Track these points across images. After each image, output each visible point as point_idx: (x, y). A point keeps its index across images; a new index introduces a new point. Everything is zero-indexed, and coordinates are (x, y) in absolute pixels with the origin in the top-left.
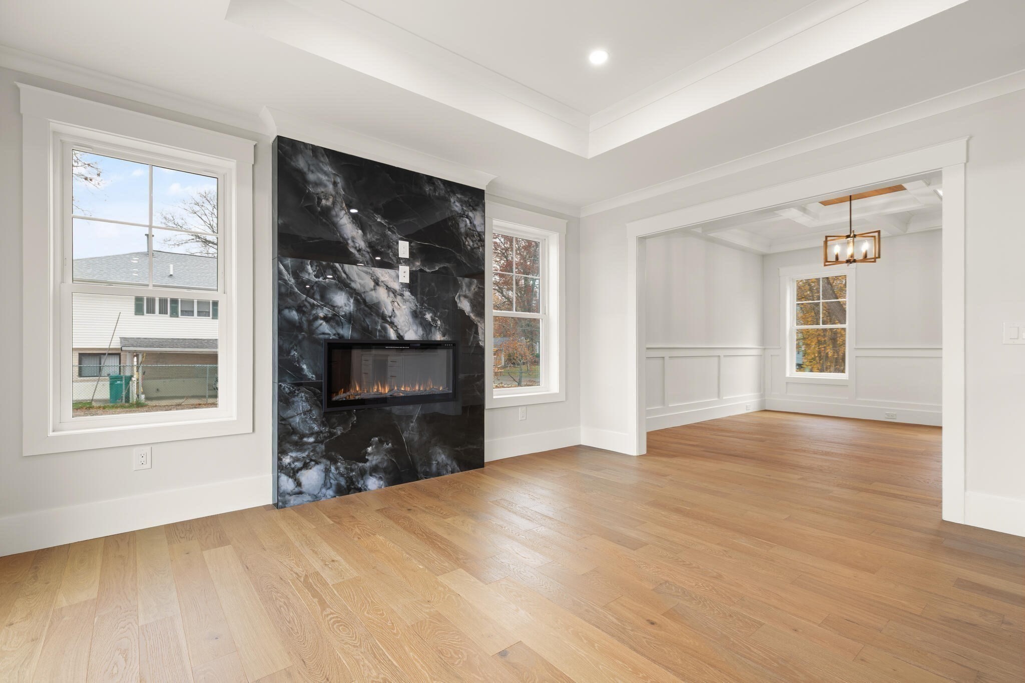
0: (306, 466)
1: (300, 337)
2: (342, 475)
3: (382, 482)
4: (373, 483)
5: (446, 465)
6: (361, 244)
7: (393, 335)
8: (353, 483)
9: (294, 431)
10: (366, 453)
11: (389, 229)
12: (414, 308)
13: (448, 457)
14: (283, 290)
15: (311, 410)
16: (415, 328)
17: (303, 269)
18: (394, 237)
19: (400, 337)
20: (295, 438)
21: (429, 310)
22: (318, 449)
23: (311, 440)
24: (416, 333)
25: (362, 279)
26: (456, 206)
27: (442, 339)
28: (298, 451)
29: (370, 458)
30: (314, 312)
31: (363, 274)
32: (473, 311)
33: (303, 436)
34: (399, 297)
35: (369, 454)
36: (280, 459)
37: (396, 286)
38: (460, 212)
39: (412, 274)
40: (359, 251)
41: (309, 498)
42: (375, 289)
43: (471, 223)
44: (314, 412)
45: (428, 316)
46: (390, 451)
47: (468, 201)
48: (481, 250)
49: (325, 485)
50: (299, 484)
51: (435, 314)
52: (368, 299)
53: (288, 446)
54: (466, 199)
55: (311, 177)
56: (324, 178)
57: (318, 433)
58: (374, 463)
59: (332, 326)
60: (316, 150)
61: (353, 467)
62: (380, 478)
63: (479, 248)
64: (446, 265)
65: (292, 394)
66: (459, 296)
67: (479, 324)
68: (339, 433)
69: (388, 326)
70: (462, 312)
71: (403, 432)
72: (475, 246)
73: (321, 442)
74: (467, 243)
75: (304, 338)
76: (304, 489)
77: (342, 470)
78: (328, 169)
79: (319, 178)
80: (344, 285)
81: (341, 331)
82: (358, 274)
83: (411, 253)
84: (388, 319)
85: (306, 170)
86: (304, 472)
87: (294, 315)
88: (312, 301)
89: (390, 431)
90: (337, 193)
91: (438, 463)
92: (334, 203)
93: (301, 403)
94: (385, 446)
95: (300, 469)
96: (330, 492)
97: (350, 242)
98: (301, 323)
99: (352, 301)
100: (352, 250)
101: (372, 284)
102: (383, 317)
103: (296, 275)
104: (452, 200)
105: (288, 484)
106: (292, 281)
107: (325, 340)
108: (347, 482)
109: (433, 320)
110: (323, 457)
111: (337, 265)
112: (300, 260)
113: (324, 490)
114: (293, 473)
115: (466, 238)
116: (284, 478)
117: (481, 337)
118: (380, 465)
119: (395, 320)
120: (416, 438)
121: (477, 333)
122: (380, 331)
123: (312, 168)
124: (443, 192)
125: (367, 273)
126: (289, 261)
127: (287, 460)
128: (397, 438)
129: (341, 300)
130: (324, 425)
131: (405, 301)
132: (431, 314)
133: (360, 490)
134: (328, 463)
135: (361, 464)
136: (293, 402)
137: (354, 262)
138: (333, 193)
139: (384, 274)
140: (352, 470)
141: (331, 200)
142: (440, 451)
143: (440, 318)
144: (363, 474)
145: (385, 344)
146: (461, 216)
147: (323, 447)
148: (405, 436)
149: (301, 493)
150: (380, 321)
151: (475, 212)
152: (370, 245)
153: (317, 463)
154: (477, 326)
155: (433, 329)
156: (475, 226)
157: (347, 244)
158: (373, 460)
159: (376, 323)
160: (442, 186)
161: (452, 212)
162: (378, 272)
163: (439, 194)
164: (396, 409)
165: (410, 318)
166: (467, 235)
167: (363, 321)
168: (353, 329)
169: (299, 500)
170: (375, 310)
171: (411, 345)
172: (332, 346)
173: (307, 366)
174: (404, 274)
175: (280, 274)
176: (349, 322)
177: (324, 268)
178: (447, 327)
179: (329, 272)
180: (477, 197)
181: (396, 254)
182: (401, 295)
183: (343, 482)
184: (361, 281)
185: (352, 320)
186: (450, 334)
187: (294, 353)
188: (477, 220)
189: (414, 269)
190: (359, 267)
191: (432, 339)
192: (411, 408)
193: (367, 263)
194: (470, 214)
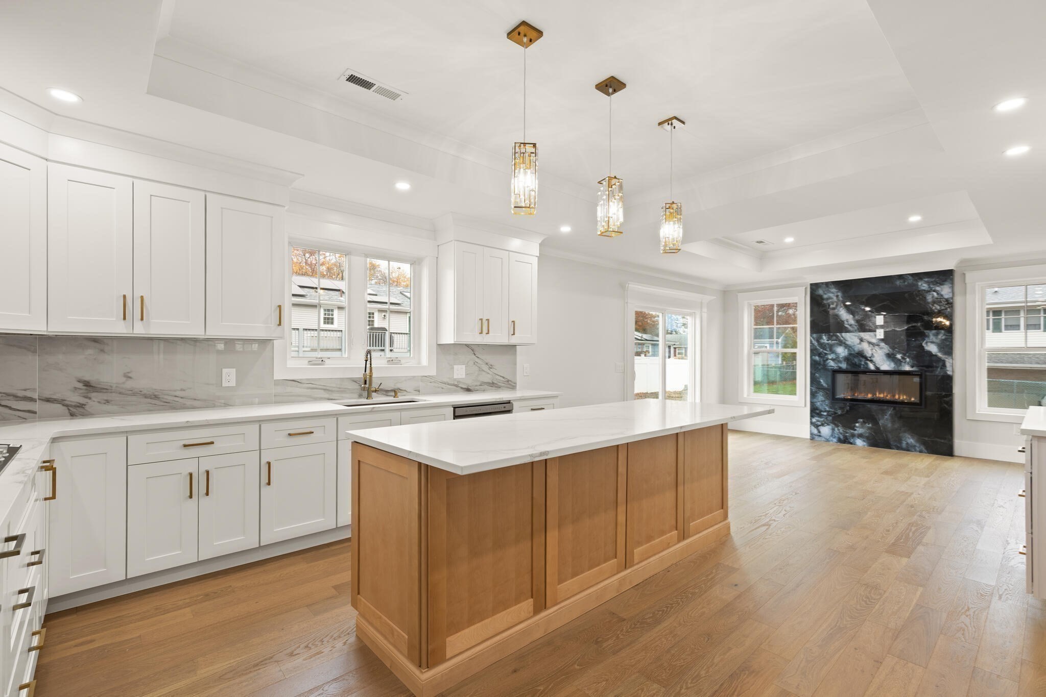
0: (822, 425)
1: (820, 368)
2: (841, 434)
3: (865, 443)
4: (859, 442)
5: (915, 446)
6: (852, 322)
7: (872, 367)
8: (847, 439)
9: (817, 409)
10: (855, 426)
11: (870, 311)
12: (888, 352)
13: (917, 441)
14: (812, 348)
15: (825, 401)
16: (888, 363)
17: (821, 338)
18: (873, 314)
19: (877, 368)
20: (818, 411)
21: (899, 353)
22: (828, 419)
23: (825, 414)
24: (889, 365)
25: (852, 339)
26: (924, 286)
27: (911, 369)
28: (819, 417)
29: (857, 429)
30: (826, 356)
31: (854, 337)
32: (940, 351)
33: (821, 411)
34: (877, 347)
35: (857, 427)
36: (811, 419)
37: (874, 341)
38: (927, 289)
39: (885, 333)
40: (851, 325)
41: (823, 439)
42: (860, 344)
43: (938, 294)
44: (826, 401)
45: (899, 356)
46: (869, 428)
47: (935, 281)
48: (949, 310)
49: (832, 435)
50: (819, 432)
51: (904, 355)
52: (856, 349)
53: (814, 414)
54: (933, 280)
55: (825, 296)
56: (831, 295)
57: (828, 412)
58: (860, 432)
59: (836, 363)
60: (827, 284)
61: (847, 431)
62: (864, 441)
63: (946, 309)
64: (914, 324)
65: (816, 392)
66: (926, 343)
67: (947, 360)
68: (839, 413)
69: (868, 362)
70: (930, 354)
71: (879, 420)
72: (943, 308)
73: (830, 416)
74: (934, 308)
75: (822, 368)
76: (822, 435)
77: (841, 431)
78: (834, 290)
79: (829, 296)
80: (842, 343)
81: (840, 365)
82: (850, 338)
83: (885, 322)
84: (869, 359)
85: (823, 294)
86: (821, 427)
87: (817, 358)
88: (825, 352)
89: (871, 418)
90: (838, 300)
91: (907, 443)
92: (837, 305)
93: (820, 397)
94: (867, 425)
95: (820, 426)
96: (835, 440)
97: (846, 322)
98: (820, 361)
99: (846, 350)
100: (847, 326)
101: (858, 341)
102: (866, 358)
103: (818, 341)
104: (920, 284)
105: (815, 431)
106: (816, 344)
107: (831, 369)
108: (844, 437)
109: (903, 358)
110: (832, 423)
111: (838, 334)
112: (819, 334)
113: (831, 438)
114: (817, 426)
115: (933, 305)
116: (813, 427)
117: (949, 368)
118: (864, 435)
119: (874, 359)
120: (890, 425)
121: (944, 365)
122: (863, 365)
123: (825, 292)
124: (911, 281)
125: (855, 336)
126: (815, 335)
127: (814, 420)
128: (875, 421)
129: (841, 350)
130: (831, 408)
131: (881, 348)
132: (901, 355)
133: (851, 443)
134: (834, 426)
135: (852, 431)
136: (816, 396)
137: (847, 331)
138: (836, 301)
139: (866, 336)
140: (847, 433)
141: (835, 304)
142: (909, 436)
143: (909, 357)
144: (853, 436)
145: (867, 372)
146: (928, 292)
147: (831, 418)
148: (881, 422)
149: (820, 436)
150: (863, 360)
151: (942, 287)
152: (857, 321)
153: (828, 425)
154: (944, 362)
155: (903, 364)
156: (942, 295)
157: (844, 323)
158: (859, 430)
159: (861, 361)
160: (910, 277)
161: (919, 291)
162: (862, 335)
163: (908, 283)
164: (874, 407)
165: (885, 358)
166: (934, 302)
167: (854, 360)
168: (847, 364)
169: (819, 439)
170: (861, 354)
171: (886, 373)
172: (835, 372)
173: (824, 381)
174: (880, 334)
175: (811, 341)
176: (845, 361)
177: (832, 336)
178: (915, 362)
179: (834, 338)
180: (945, 276)
181: (874, 323)
182: (878, 345)
183: (842, 437)
184: (852, 341)
185: (847, 359)
186: (918, 366)
187: (817, 375)
188: (945, 291)
189: (887, 330)
190: (851, 334)
191: (903, 369)
192: (885, 407)
193: (856, 331)
194: (938, 288)
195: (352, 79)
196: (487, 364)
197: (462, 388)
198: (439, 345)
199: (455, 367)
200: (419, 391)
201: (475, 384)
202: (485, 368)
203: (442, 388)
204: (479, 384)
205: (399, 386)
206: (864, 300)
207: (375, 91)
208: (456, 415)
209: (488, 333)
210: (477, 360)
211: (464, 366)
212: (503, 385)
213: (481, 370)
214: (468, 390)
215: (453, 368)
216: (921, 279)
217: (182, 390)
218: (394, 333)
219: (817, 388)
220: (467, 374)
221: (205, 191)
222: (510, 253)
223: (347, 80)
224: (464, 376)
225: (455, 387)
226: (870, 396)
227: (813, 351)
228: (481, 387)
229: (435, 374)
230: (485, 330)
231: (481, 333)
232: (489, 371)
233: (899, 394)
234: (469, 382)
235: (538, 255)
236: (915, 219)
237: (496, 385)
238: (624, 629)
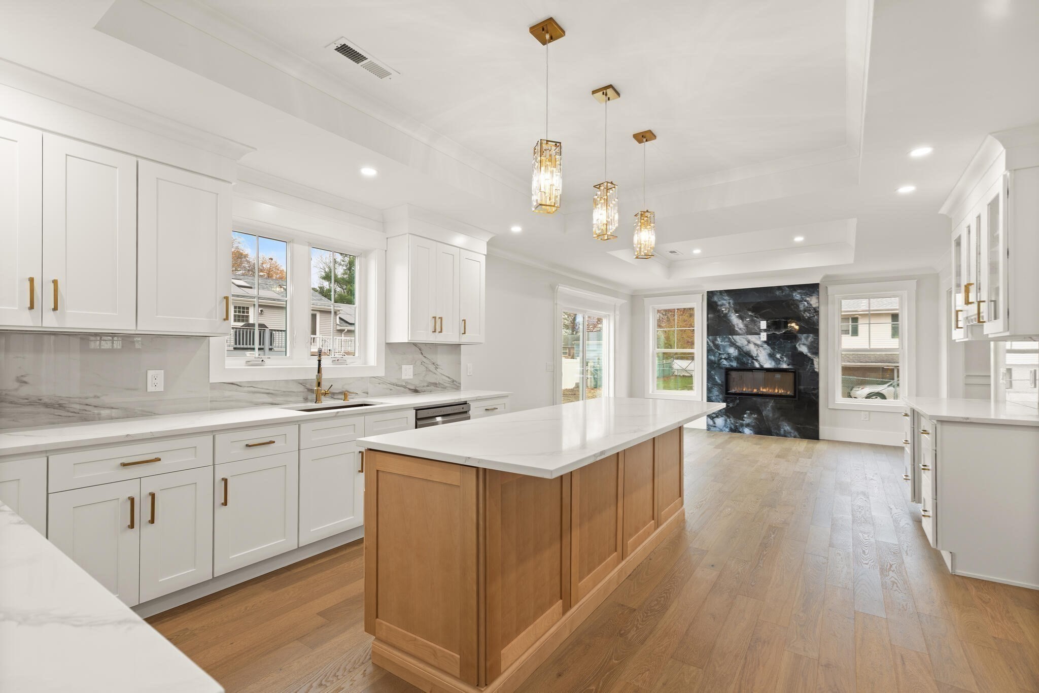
0: (717, 417)
1: (715, 366)
2: (732, 424)
3: (751, 432)
4: (747, 431)
5: (791, 433)
6: (741, 326)
7: (757, 365)
8: (737, 428)
10: (743, 417)
11: (755, 317)
12: (769, 352)
13: (792, 428)
14: (708, 348)
16: (770, 362)
17: (716, 340)
18: (758, 320)
19: (761, 366)
21: (778, 352)
24: (771, 364)
26: (797, 297)
27: (788, 367)
29: (745, 419)
30: (721, 356)
31: (741, 339)
32: (809, 352)
34: (761, 348)
35: (745, 418)
37: (759, 343)
38: (799, 299)
39: (768, 336)
40: (740, 329)
41: (718, 429)
42: (747, 345)
43: (808, 303)
44: (720, 396)
45: (778, 356)
46: (755, 419)
47: (806, 292)
48: (816, 317)
49: (725, 426)
50: (715, 423)
51: (782, 355)
52: (744, 349)
54: (804, 291)
55: (719, 303)
56: (724, 302)
58: (748, 422)
59: (728, 362)
60: (721, 292)
61: (737, 421)
62: (751, 430)
63: (814, 316)
65: (712, 388)
66: (799, 345)
67: (814, 359)
68: (731, 407)
69: (754, 361)
70: (802, 353)
71: (763, 411)
72: (812, 315)
74: (805, 315)
75: (717, 367)
76: (716, 425)
77: (732, 422)
78: (726, 298)
79: (723, 303)
80: (733, 344)
81: (732, 364)
82: (740, 339)
83: (767, 326)
84: (755, 358)
85: (717, 301)
86: (716, 419)
87: (712, 358)
88: (719, 352)
89: (756, 410)
90: (730, 307)
91: (785, 431)
92: (729, 311)
93: (715, 392)
94: (753, 416)
95: (715, 417)
96: (727, 430)
97: (736, 326)
98: (715, 361)
99: (737, 351)
100: (737, 329)
101: (746, 343)
102: (752, 357)
103: (713, 342)
104: (794, 294)
105: (711, 423)
106: (712, 345)
107: (725, 367)
108: (735, 427)
109: (781, 358)
110: (724, 415)
111: (730, 336)
112: (714, 337)
113: (724, 428)
114: (712, 418)
115: (804, 313)
116: (709, 419)
117: (816, 366)
118: (751, 424)
119: (759, 358)
120: (771, 415)
121: (813, 363)
122: (750, 364)
123: (720, 299)
124: (787, 292)
125: (744, 338)
126: (710, 337)
128: (759, 412)
129: (732, 351)
131: (765, 349)
132: (780, 355)
133: (740, 432)
134: (727, 418)
135: (741, 421)
136: (712, 391)
137: (738, 334)
138: (728, 307)
139: (753, 338)
140: (737, 423)
141: (727, 310)
142: (786, 424)
143: (786, 356)
144: (742, 425)
145: (753, 369)
146: (801, 301)
148: (764, 413)
149: (715, 427)
150: (750, 359)
151: (811, 297)
152: (746, 326)
153: (722, 416)
154: (812, 360)
155: (781, 362)
156: (811, 305)
157: (734, 327)
158: (747, 420)
159: (748, 360)
160: (787, 289)
161: (794, 300)
162: (750, 337)
163: (786, 293)
164: (759, 400)
165: (767, 357)
166: (805, 311)
167: (742, 359)
168: (738, 363)
169: (715, 429)
170: (748, 354)
171: (768, 370)
172: (728, 371)
173: (718, 378)
174: (764, 336)
175: (707, 342)
176: (735, 360)
177: (725, 338)
178: (791, 361)
179: (727, 340)
180: (813, 289)
181: (759, 328)
182: (762, 346)
183: (733, 427)
184: (741, 342)
185: (737, 359)
186: (793, 365)
187: (713, 372)
188: (813, 301)
189: (769, 333)
190: (740, 336)
191: (781, 367)
192: (768, 400)
193: (744, 334)
194: (808, 299)
195: (344, 50)
196: (433, 364)
197: (410, 389)
198: (387, 344)
199: (404, 367)
200: (367, 393)
201: (422, 385)
202: (432, 368)
203: (391, 390)
204: (426, 384)
205: (347, 388)
206: (751, 307)
207: (364, 66)
208: (418, 417)
209: (441, 332)
210: (425, 360)
211: (412, 366)
212: (448, 385)
213: (428, 370)
214: (416, 391)
215: (401, 368)
216: (795, 290)
217: (95, 397)
218: (275, 330)
219: (712, 384)
220: (415, 375)
221: (136, 156)
222: (461, 250)
223: (336, 49)
224: (411, 377)
225: (403, 389)
226: (755, 390)
227: (709, 351)
228: (428, 388)
229: (383, 375)
230: (438, 329)
231: (435, 331)
232: (435, 371)
233: (778, 389)
234: (417, 383)
235: (486, 254)
236: (799, 239)
237: (442, 386)
238: (639, 618)
